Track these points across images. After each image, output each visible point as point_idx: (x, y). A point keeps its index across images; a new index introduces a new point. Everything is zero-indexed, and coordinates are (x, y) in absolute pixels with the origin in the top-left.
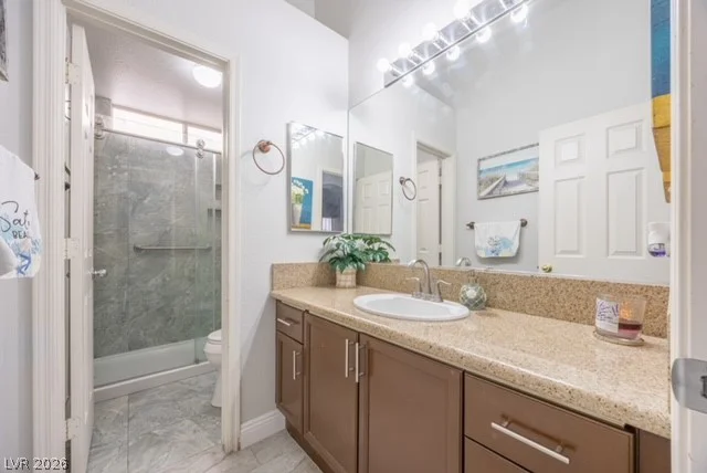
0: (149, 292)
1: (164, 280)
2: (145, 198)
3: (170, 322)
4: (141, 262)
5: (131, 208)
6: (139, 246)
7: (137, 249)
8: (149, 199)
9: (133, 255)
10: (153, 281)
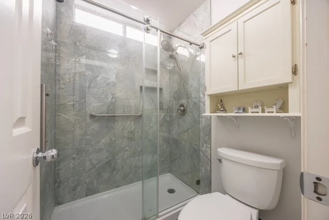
0: (100, 150)
1: (111, 140)
2: (98, 76)
3: (115, 172)
4: (95, 126)
5: (87, 84)
6: (94, 113)
7: (92, 116)
8: (100, 77)
9: (88, 120)
10: (103, 141)
